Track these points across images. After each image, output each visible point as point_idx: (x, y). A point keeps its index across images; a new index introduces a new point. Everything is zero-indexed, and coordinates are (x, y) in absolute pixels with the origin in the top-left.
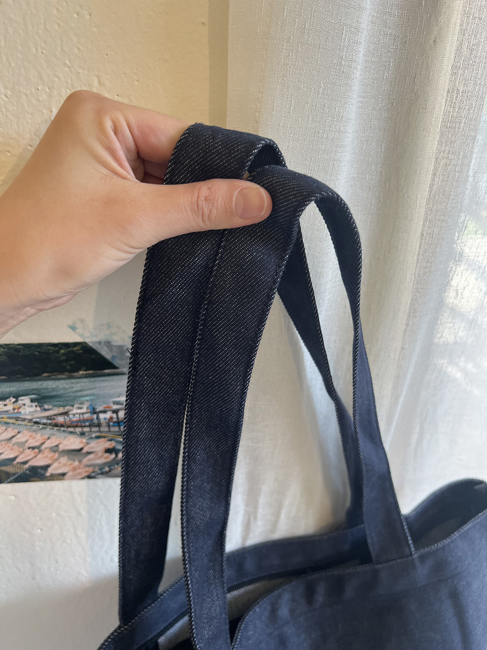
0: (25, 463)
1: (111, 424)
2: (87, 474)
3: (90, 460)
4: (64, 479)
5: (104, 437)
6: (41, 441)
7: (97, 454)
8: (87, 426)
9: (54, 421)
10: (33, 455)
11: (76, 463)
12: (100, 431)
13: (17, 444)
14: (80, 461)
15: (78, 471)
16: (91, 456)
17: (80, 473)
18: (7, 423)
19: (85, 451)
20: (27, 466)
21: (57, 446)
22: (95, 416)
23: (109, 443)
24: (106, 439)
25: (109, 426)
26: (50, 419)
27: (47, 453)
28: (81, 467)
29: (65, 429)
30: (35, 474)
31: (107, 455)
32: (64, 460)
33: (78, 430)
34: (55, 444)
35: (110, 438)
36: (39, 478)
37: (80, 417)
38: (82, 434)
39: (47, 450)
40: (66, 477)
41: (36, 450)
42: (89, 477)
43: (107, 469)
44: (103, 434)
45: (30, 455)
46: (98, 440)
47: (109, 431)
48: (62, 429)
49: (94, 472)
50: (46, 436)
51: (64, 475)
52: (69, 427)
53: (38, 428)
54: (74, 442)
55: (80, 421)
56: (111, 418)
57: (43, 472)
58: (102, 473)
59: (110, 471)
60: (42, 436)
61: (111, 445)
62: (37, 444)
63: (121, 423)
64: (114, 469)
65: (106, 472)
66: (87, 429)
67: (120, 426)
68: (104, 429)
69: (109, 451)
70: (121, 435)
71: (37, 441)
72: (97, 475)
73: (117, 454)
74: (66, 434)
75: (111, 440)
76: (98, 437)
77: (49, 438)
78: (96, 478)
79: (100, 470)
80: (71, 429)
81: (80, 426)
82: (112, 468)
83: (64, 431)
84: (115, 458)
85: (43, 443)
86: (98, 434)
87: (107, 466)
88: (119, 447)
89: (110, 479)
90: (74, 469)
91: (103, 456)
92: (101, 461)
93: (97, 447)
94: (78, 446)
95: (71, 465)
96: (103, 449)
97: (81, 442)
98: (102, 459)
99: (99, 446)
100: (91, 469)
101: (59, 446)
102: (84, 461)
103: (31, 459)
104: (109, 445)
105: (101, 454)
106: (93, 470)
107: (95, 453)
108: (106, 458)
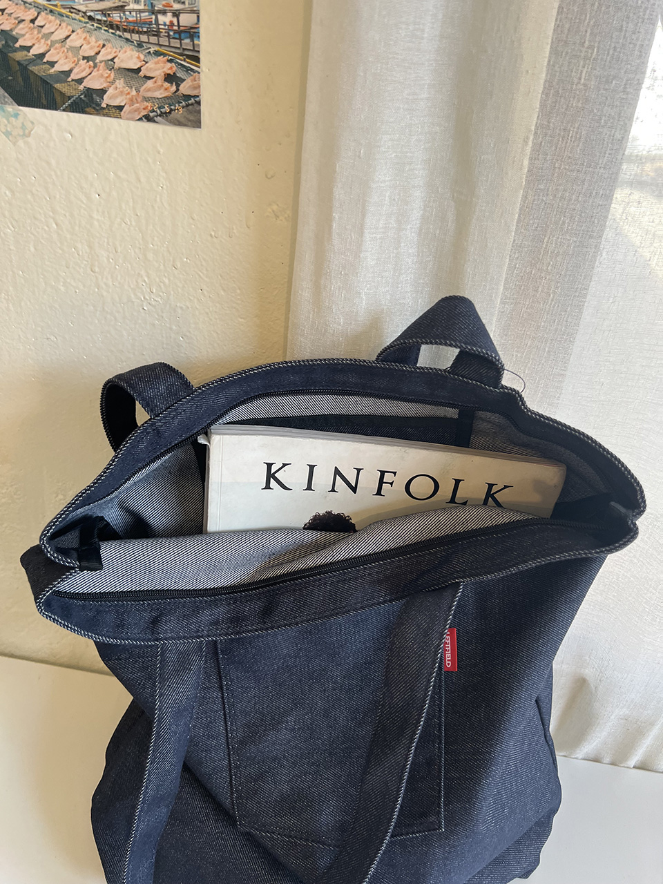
0: (80, 81)
1: (171, 33)
3: (149, 90)
5: (164, 55)
6: (97, 50)
7: (155, 82)
8: (145, 33)
9: (109, 19)
10: (88, 71)
11: (134, 93)
12: (159, 45)
13: (71, 48)
14: (138, 91)
15: (137, 105)
16: (150, 83)
17: (137, 110)
18: (61, 15)
19: (142, 74)
20: (81, 87)
21: (112, 60)
22: (154, 17)
23: (169, 65)
25: (169, 36)
26: (105, 15)
27: (102, 70)
28: (139, 100)
29: (121, 34)
30: (88, 103)
31: (167, 85)
32: (120, 83)
33: (135, 37)
34: (110, 57)
36: (94, 108)
37: (136, 17)
38: (140, 45)
39: (103, 64)
40: (122, 113)
41: (91, 63)
42: (148, 119)
43: (167, 109)
44: (162, 50)
47: (169, 46)
48: (118, 33)
49: (153, 111)
50: (101, 42)
51: (120, 108)
52: (125, 30)
53: (92, 27)
54: (129, 58)
55: (136, 22)
56: (172, 24)
57: (98, 99)
58: (161, 115)
59: (171, 110)
60: (96, 42)
61: (171, 68)
62: (92, 53)
63: (183, 35)
64: (175, 110)
65: (166, 113)
66: (144, 38)
67: (181, 39)
68: (164, 41)
69: (170, 78)
70: (181, 55)
71: (91, 48)
72: (156, 116)
73: (178, 86)
74: (121, 43)
75: (170, 61)
76: (157, 54)
77: (104, 46)
78: (155, 121)
79: (159, 108)
80: (127, 35)
81: (138, 32)
82: (172, 107)
83: (120, 36)
84: (176, 92)
85: (98, 53)
86: (157, 48)
87: (167, 104)
88: (180, 74)
89: (172, 129)
90: (132, 102)
91: (162, 85)
92: (161, 94)
93: (156, 70)
94: (135, 64)
95: (128, 93)
96: (163, 74)
97: (139, 58)
98: (162, 91)
99: (158, 68)
100: (149, 104)
101: (115, 60)
102: (142, 89)
103: (86, 77)
104: (168, 68)
105: (160, 82)
106: (151, 107)
107: (154, 80)
108: (166, 89)
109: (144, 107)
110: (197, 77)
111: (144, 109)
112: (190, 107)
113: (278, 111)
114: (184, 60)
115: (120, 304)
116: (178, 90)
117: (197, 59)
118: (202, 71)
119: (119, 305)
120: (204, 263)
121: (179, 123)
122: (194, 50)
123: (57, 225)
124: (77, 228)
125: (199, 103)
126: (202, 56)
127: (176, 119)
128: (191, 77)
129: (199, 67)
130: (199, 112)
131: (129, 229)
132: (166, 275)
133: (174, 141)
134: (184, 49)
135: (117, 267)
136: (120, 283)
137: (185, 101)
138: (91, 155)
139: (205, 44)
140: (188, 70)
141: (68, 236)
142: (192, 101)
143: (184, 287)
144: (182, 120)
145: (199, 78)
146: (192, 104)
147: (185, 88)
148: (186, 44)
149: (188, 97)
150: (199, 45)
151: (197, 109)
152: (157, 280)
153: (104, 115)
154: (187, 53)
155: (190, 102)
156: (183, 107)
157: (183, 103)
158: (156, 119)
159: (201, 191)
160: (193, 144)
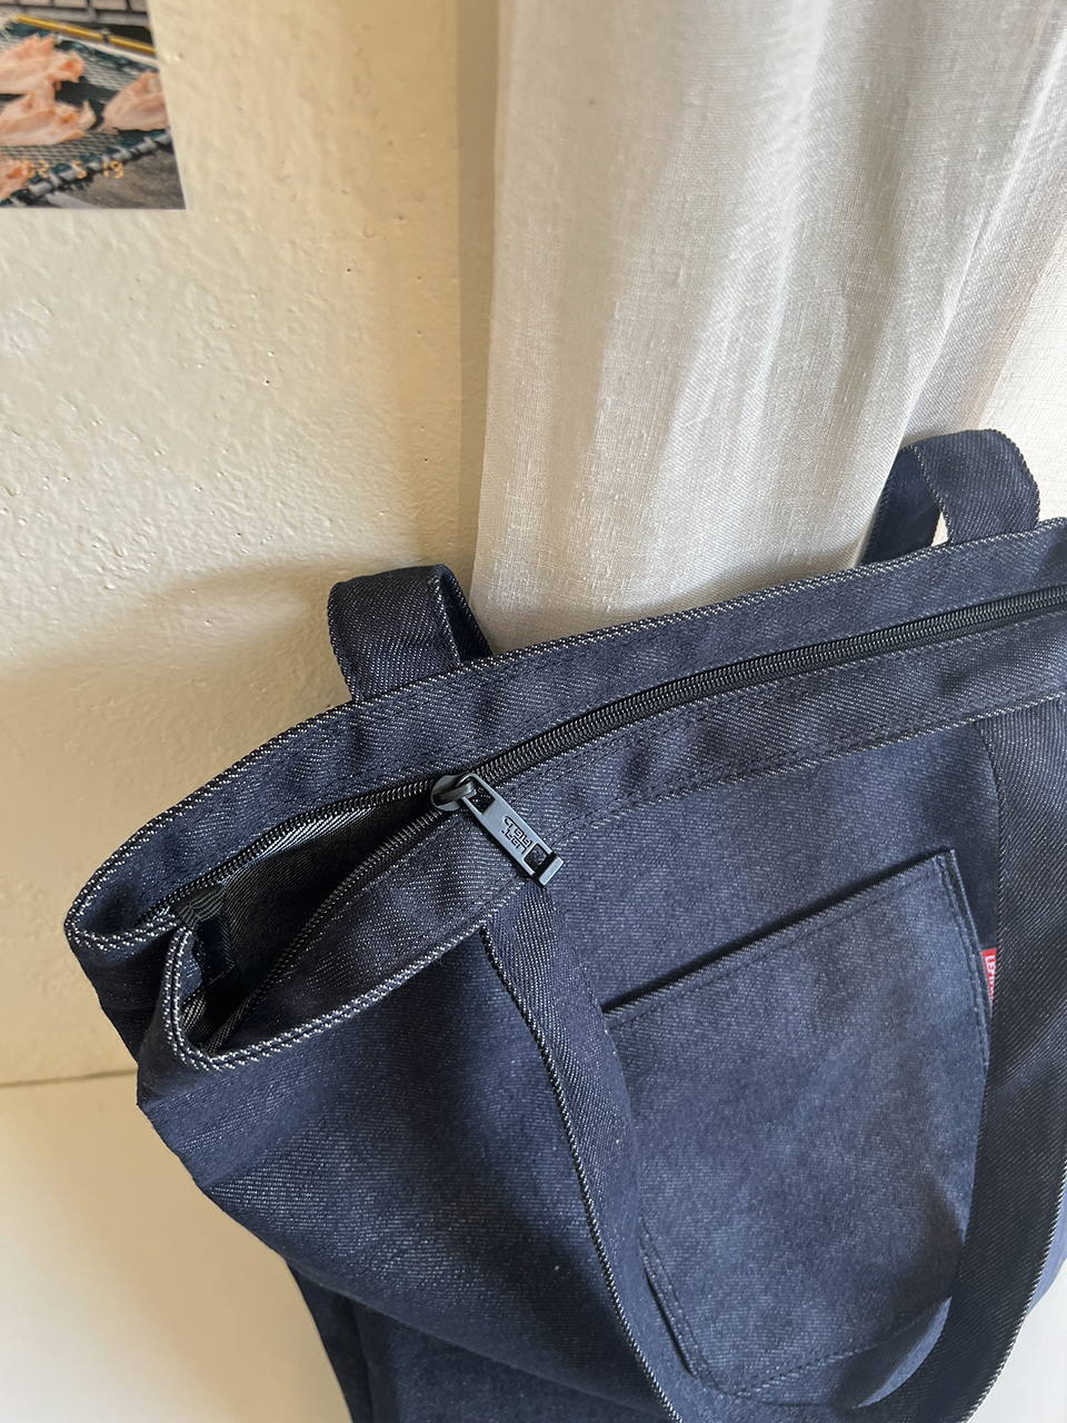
2: (16, 185)
5: (42, 31)
7: (30, 106)
12: (19, 6)
23: (61, 58)
24: (48, 40)
31: (64, 109)
35: (61, 38)
42: (27, 199)
43: (77, 170)
44: (32, 18)
47: (52, 7)
49: (38, 180)
58: (64, 186)
59: (91, 173)
61: (69, 66)
64: (101, 171)
65: (76, 181)
69: (69, 92)
70: (95, 26)
72: (52, 191)
73: (98, 109)
75: (65, 46)
76: (18, 31)
78: (47, 204)
79: (56, 170)
82: (94, 165)
84: (94, 126)
86: (16, 16)
87: (74, 157)
88: (101, 77)
89: (99, 219)
91: (52, 113)
92: (53, 134)
93: (27, 74)
96: (47, 84)
98: (53, 127)
99: (28, 68)
100: (24, 165)
104: (62, 66)
105: (43, 103)
106: (30, 169)
107: (24, 101)
108: (65, 121)
109: (8, 172)
110: (152, 82)
111: (10, 177)
112: (145, 160)
113: (390, 143)
114: (106, 41)
115: (48, 588)
116: (99, 120)
117: (143, 35)
118: (163, 61)
119: (45, 590)
120: (237, 486)
121: (122, 203)
122: (129, 11)
125: (168, 148)
126: (156, 25)
127: (109, 192)
128: (137, 85)
129: (152, 55)
130: (173, 170)
131: (33, 446)
132: (149, 520)
133: (114, 243)
134: (99, 12)
135: (22, 522)
136: (36, 551)
137: (125, 144)
140: (120, 65)
142: (148, 143)
143: (195, 534)
144: (129, 193)
145: (159, 85)
146: (149, 152)
147: (118, 114)
149: (131, 136)
151: (167, 162)
152: (129, 531)
154: (109, 19)
155: (142, 147)
156: (124, 162)
157: (124, 153)
158: (49, 197)
159: (207, 346)
160: (164, 243)
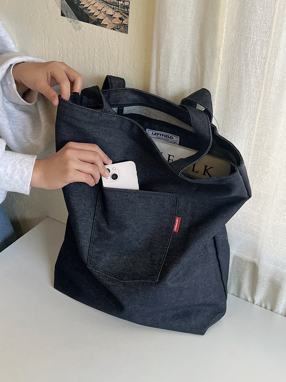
0: (96, 16)
1: (122, 7)
2: (113, 27)
3: (114, 21)
4: (106, 28)
5: (120, 12)
6: (102, 8)
8: (115, 5)
11: (110, 21)
13: (95, 7)
14: (112, 21)
15: (111, 25)
16: (115, 19)
17: (111, 26)
19: (113, 16)
20: (96, 18)
21: (105, 12)
22: (118, 2)
23: (121, 15)
24: (120, 13)
25: (121, 7)
27: (103, 14)
30: (98, 22)
31: (119, 20)
32: (107, 18)
33: (112, 6)
34: (105, 11)
36: (99, 24)
38: (113, 9)
39: (103, 12)
40: (107, 26)
41: (100, 12)
42: (114, 29)
44: (119, 11)
45: (98, 13)
46: (117, 13)
47: (121, 10)
48: (108, 4)
49: (115, 27)
50: (103, 6)
51: (106, 25)
52: (110, 4)
54: (110, 12)
55: (113, 2)
57: (101, 22)
59: (120, 28)
61: (121, 16)
62: (100, 9)
63: (125, 7)
65: (118, 28)
66: (115, 7)
67: (124, 9)
68: (120, 8)
69: (120, 19)
70: (124, 13)
71: (101, 7)
72: (116, 29)
73: (122, 21)
74: (108, 7)
75: (121, 14)
76: (118, 12)
77: (104, 7)
78: (115, 30)
79: (117, 27)
80: (110, 5)
81: (113, 5)
83: (108, 5)
85: (102, 9)
86: (118, 10)
87: (119, 26)
88: (123, 18)
89: (120, 33)
90: (110, 24)
94: (112, 14)
95: (109, 21)
96: (118, 17)
97: (113, 12)
98: (118, 22)
99: (117, 15)
100: (114, 25)
101: (106, 12)
102: (113, 21)
103: (98, 15)
104: (120, 16)
105: (118, 19)
108: (119, 22)
109: (113, 26)
112: (125, 28)
114: (125, 14)
116: (122, 22)
117: (128, 15)
118: (129, 18)
120: (126, 75)
121: (122, 32)
122: (127, 12)
123: (84, 57)
124: (90, 59)
125: (128, 27)
127: (121, 30)
128: (126, 19)
130: (128, 29)
131: (105, 61)
133: (120, 36)
134: (125, 11)
138: (97, 37)
139: (131, 10)
140: (125, 17)
141: (87, 61)
142: (126, 26)
144: (123, 31)
145: (128, 20)
146: (126, 27)
147: (124, 22)
148: (126, 10)
150: (129, 11)
153: (102, 26)
154: (125, 12)
156: (123, 27)
157: (123, 26)
158: (116, 30)
159: (127, 52)
160: (125, 38)
